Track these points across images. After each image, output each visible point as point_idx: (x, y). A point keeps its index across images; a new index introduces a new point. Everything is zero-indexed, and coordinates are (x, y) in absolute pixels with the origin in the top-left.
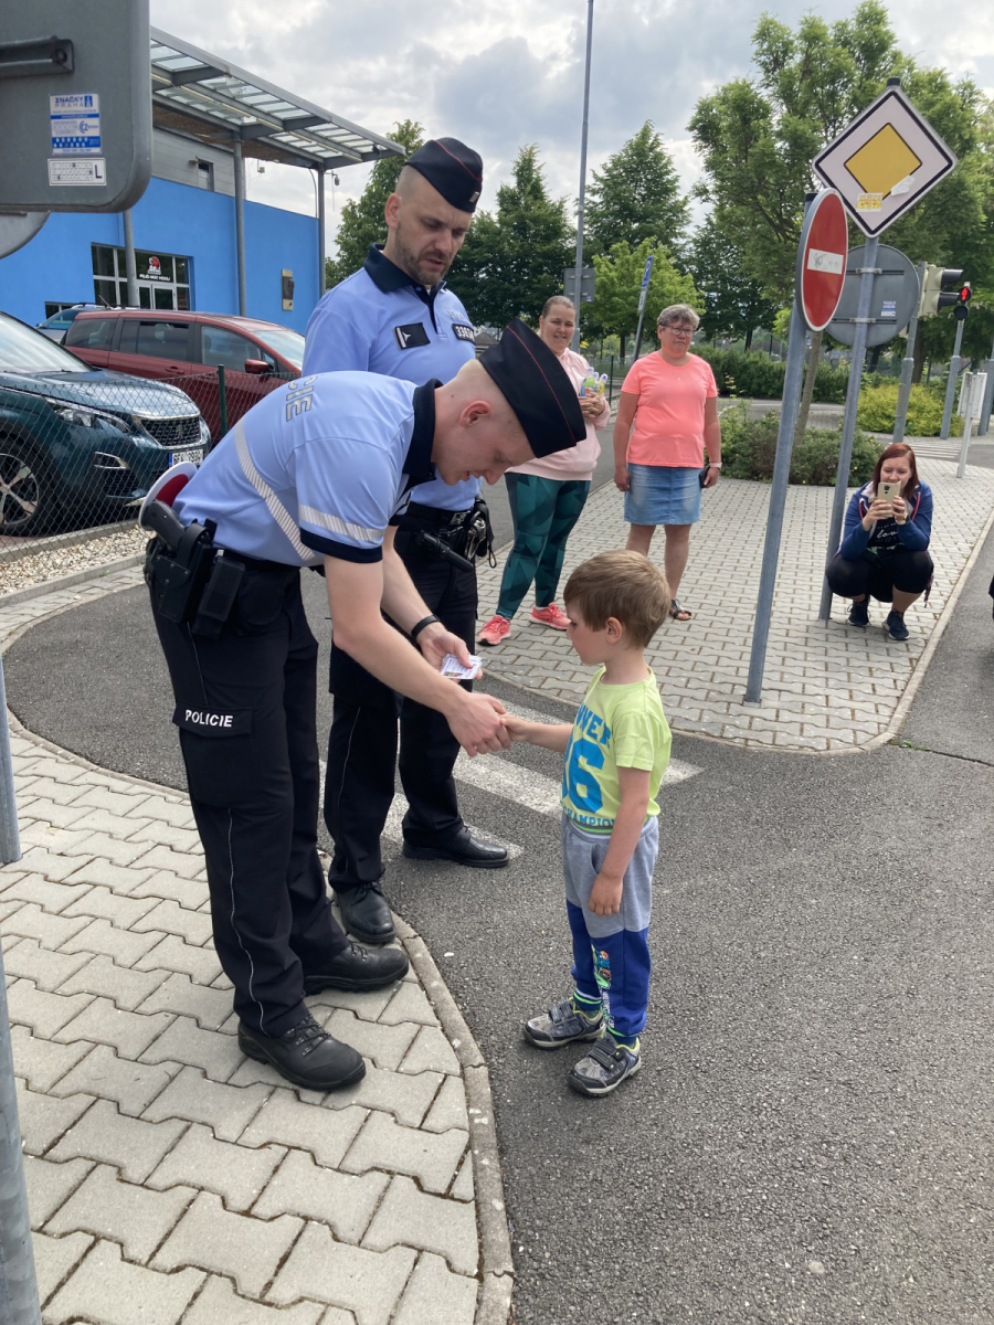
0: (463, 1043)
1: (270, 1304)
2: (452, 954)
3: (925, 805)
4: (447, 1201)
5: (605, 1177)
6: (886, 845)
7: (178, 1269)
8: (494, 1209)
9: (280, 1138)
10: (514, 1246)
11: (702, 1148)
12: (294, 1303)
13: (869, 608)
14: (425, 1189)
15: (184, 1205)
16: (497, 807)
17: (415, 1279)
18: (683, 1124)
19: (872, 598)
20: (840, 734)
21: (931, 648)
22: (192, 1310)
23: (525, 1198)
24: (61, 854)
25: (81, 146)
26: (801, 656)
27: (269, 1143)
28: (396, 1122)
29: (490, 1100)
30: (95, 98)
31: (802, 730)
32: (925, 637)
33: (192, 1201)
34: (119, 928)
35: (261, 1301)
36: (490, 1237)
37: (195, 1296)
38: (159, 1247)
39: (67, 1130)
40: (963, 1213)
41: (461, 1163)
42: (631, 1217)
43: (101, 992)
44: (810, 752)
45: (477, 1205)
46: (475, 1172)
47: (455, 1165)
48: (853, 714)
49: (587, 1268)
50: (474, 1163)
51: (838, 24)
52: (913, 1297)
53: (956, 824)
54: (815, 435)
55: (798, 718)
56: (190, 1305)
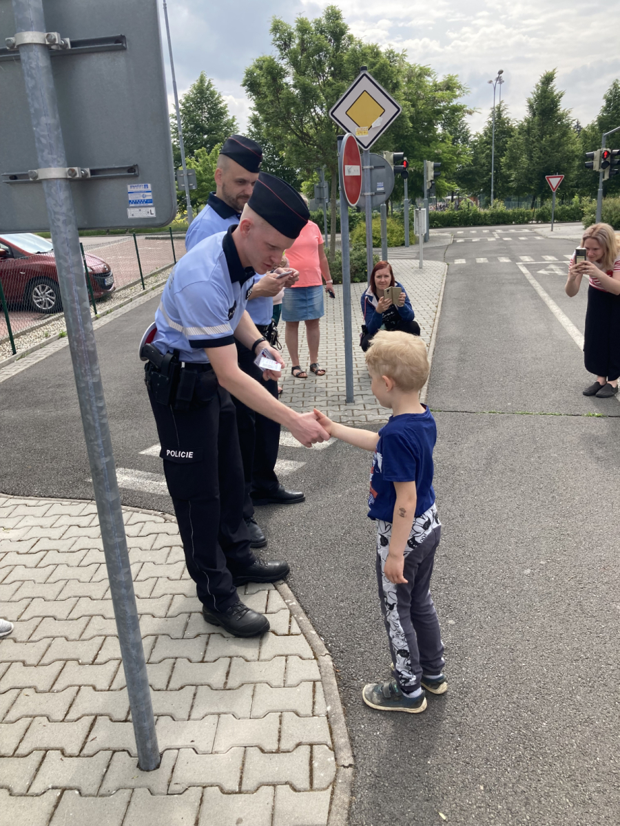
1: (229, 689)
4: (290, 636)
5: (355, 613)
7: (182, 688)
8: (312, 634)
9: (203, 631)
10: (326, 645)
12: (240, 686)
14: (279, 634)
15: (171, 665)
17: (289, 666)
22: (195, 700)
23: (324, 627)
24: (19, 541)
27: (199, 634)
30: (149, 185)
33: (174, 664)
34: (73, 566)
35: (225, 689)
36: (315, 644)
37: (195, 695)
38: (169, 682)
39: (98, 652)
41: (290, 622)
42: (371, 624)
43: (80, 595)
45: (304, 635)
46: (298, 624)
47: (288, 623)
49: (359, 644)
50: (297, 621)
51: (316, 21)
52: (491, 623)
53: (462, 442)
56: (194, 699)
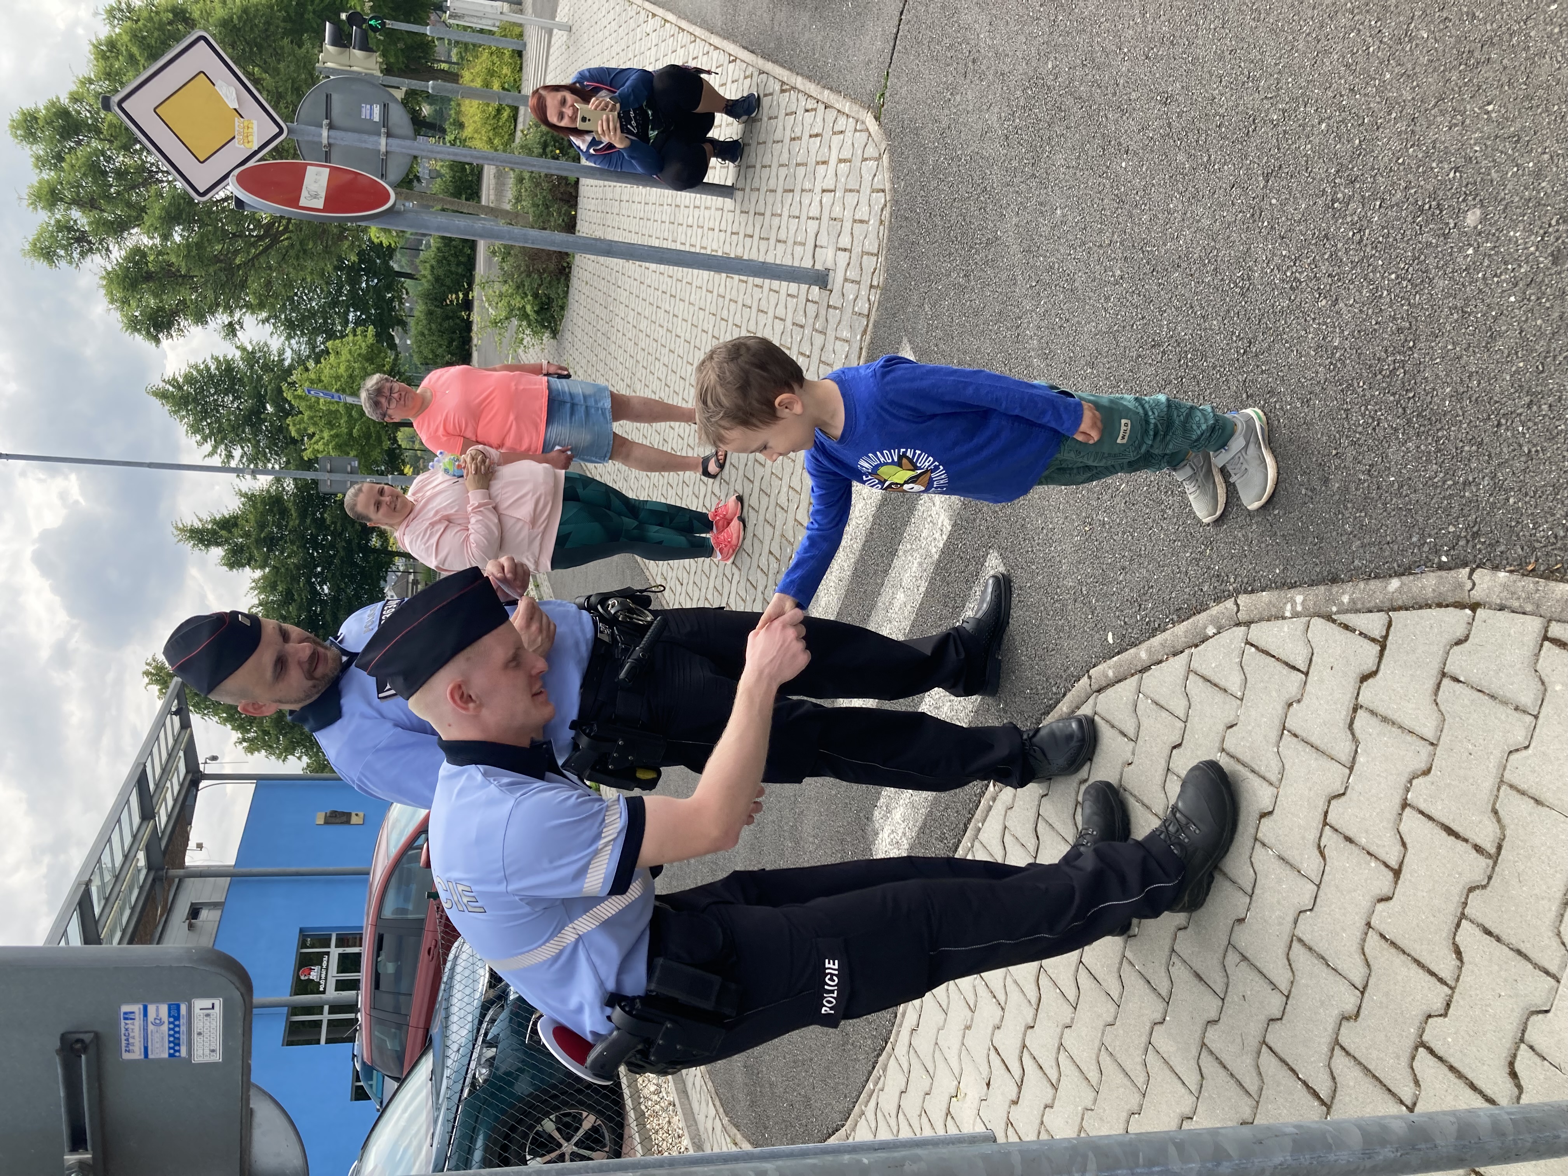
0: (1212, 622)
1: (1499, 848)
2: (1110, 635)
3: (950, 77)
4: (1388, 643)
5: (1366, 461)
6: (996, 126)
7: (1458, 953)
8: (1399, 590)
9: (1313, 835)
10: (1441, 567)
11: (1336, 348)
12: (1499, 821)
13: (722, 139)
14: (1374, 669)
15: (1385, 945)
16: (943, 580)
17: (1475, 680)
18: (1309, 369)
19: (710, 135)
20: (867, 177)
21: (769, 66)
22: (1504, 937)
23: (1387, 553)
24: (988, 1085)
25: (179, 1026)
26: (776, 221)
27: (1319, 847)
28: (1299, 701)
29: (1276, 593)
30: (125, 1008)
31: (861, 221)
32: (756, 74)
33: (1382, 936)
34: (1073, 1019)
35: (1495, 857)
36: (1429, 593)
37: (1488, 933)
38: (1432, 974)
39: (1299, 1079)
40: (1417, 45)
41: (1346, 627)
42: (1411, 432)
43: (1144, 1039)
44: (886, 213)
45: (1394, 609)
46: (1357, 611)
47: (1350, 635)
48: (845, 161)
49: (1466, 483)
50: (1347, 611)
51: (38, 167)
52: (1510, 106)
53: (972, 42)
54: (518, 199)
55: (847, 225)
56: (1498, 939)
